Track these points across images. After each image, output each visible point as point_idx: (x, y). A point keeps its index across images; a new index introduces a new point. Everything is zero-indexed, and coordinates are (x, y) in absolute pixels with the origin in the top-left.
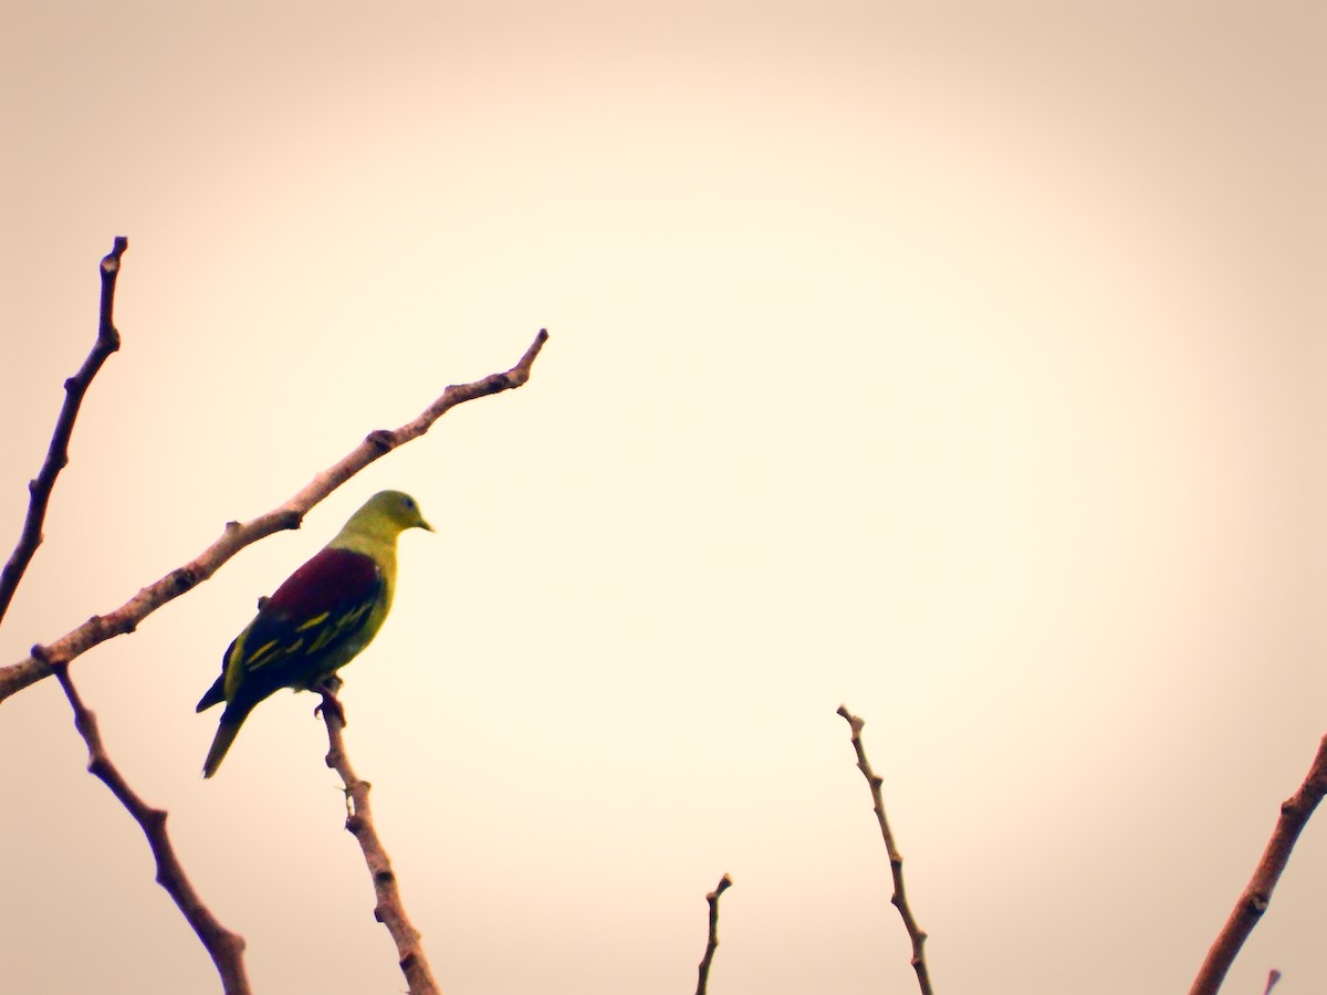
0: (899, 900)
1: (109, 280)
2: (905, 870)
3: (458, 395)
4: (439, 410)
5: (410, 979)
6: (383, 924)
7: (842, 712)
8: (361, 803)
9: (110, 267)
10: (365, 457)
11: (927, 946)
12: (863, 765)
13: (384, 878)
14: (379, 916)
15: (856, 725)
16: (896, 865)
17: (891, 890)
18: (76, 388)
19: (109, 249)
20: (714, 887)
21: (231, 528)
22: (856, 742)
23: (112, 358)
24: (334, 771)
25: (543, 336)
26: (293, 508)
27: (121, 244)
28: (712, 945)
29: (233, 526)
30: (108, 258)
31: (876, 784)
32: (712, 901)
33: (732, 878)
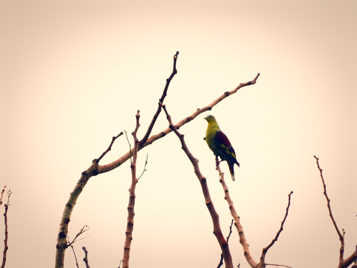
0: (325, 193)
1: (175, 60)
2: (326, 187)
3: (242, 85)
4: (238, 88)
5: (231, 210)
6: (226, 200)
7: (315, 157)
8: (222, 177)
9: (175, 57)
10: (224, 97)
11: (330, 202)
12: (318, 167)
13: (226, 191)
14: (225, 198)
15: (317, 159)
16: (325, 186)
17: (324, 191)
18: (169, 81)
19: (175, 54)
20: (290, 193)
21: (198, 110)
22: (317, 162)
23: (175, 75)
24: (217, 171)
25: (259, 74)
26: (210, 106)
27: (178, 53)
28: (289, 204)
29: (198, 109)
30: (175, 55)
31: (321, 170)
32: (289, 196)
33: (293, 192)
